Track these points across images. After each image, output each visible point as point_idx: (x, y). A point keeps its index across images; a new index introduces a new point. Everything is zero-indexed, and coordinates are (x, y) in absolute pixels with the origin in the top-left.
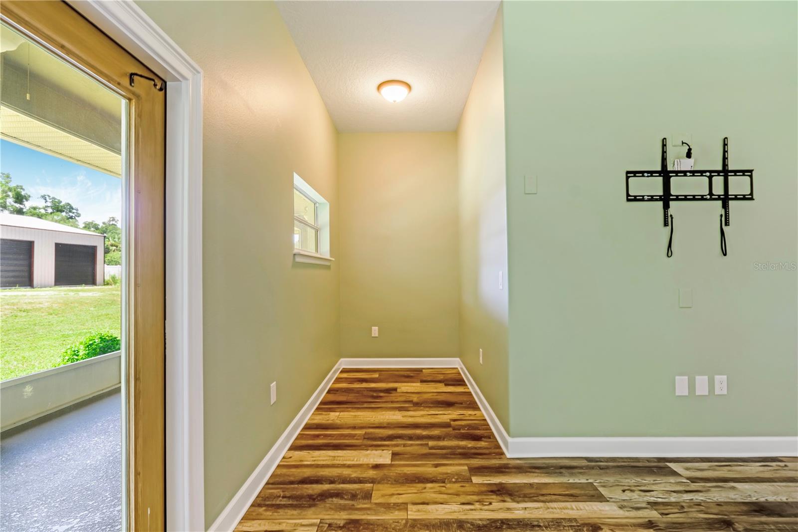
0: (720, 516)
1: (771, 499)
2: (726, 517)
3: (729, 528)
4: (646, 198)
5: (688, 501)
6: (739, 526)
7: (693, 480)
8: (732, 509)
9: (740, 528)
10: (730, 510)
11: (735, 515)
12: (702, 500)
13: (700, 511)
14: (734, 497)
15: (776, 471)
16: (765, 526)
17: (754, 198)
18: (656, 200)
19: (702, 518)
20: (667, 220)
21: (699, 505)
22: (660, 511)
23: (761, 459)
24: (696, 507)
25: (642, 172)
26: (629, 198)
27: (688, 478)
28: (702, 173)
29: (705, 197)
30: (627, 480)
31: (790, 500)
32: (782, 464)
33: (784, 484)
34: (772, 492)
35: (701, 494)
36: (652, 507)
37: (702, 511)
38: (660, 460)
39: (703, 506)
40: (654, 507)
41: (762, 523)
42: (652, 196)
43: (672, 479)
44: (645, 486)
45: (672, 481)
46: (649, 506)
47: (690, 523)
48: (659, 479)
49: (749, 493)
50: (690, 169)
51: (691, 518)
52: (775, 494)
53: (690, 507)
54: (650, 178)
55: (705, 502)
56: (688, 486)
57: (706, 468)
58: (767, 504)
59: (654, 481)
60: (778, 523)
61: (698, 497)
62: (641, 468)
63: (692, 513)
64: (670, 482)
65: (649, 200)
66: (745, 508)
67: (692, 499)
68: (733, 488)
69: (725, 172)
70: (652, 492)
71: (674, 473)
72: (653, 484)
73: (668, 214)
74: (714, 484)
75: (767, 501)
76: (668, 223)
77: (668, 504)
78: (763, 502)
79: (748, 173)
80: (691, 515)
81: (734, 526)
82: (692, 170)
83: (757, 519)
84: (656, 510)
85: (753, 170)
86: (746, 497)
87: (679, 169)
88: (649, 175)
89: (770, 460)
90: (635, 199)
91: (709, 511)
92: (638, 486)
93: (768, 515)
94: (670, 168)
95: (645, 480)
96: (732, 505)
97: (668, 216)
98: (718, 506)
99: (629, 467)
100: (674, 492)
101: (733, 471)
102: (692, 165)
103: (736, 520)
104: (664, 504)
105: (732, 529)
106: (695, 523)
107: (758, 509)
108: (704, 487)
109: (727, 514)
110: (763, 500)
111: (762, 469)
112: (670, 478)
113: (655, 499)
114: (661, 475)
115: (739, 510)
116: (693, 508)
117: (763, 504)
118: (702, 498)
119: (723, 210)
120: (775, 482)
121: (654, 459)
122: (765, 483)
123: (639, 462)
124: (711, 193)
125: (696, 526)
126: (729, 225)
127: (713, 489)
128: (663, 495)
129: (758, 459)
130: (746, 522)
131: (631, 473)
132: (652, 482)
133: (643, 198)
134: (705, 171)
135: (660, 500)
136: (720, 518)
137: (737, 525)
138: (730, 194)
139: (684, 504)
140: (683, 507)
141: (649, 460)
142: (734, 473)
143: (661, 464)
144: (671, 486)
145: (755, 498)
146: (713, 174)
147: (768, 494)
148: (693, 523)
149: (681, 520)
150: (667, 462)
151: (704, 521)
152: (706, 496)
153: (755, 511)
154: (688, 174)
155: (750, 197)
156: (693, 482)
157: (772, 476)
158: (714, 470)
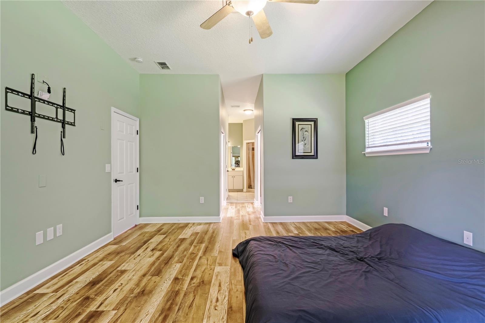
0: (82, 298)
1: (94, 277)
2: (84, 296)
3: (89, 300)
4: (20, 111)
5: (62, 303)
6: (92, 296)
7: (56, 291)
8: (83, 291)
9: (92, 297)
10: (83, 292)
11: (87, 293)
12: (68, 297)
13: (72, 302)
14: (80, 286)
15: (86, 265)
16: (100, 288)
17: (75, 125)
18: (27, 114)
19: (76, 304)
20: (33, 129)
21: (69, 300)
22: (53, 318)
23: (77, 263)
24: (68, 302)
25: (18, 92)
26: (7, 108)
27: (53, 292)
28: (53, 104)
29: (54, 119)
30: (16, 319)
31: (100, 273)
32: (86, 260)
33: (93, 268)
34: (92, 274)
35: (65, 295)
36: (47, 319)
37: (73, 302)
38: (28, 293)
39: (71, 299)
40: (48, 319)
41: (98, 288)
42: (24, 111)
43: (45, 298)
44: (32, 313)
45: (45, 299)
46: (45, 321)
47: (72, 311)
48: (37, 303)
49: (85, 280)
50: (47, 100)
51: (71, 309)
52: (94, 274)
53: (66, 304)
54: (22, 97)
55: (70, 297)
56: (56, 295)
57: (57, 281)
58: (94, 280)
59: (35, 306)
60: (103, 284)
61: (66, 297)
62: (20, 306)
63: (69, 306)
64: (45, 301)
65: (21, 113)
66: (88, 287)
67: (64, 300)
68: (77, 282)
69: (63, 107)
70: (39, 313)
71: (43, 295)
72: (36, 308)
73: (34, 125)
74: (68, 286)
75: (94, 279)
76: (34, 132)
77: (54, 311)
78: (92, 280)
79: (73, 111)
80: (69, 308)
81: (90, 298)
82: (48, 100)
83: (96, 288)
84: (50, 319)
85: (75, 110)
86: (85, 282)
87: (41, 98)
88: (22, 95)
89: (81, 261)
90: (12, 110)
91: (76, 299)
92: (27, 316)
93: (98, 283)
94: (36, 95)
95: (29, 310)
96: (82, 290)
97: (34, 127)
98: (78, 295)
99: (10, 310)
100: (52, 303)
101: (70, 275)
102: (48, 98)
103: (89, 294)
104: (52, 313)
105: (91, 299)
106: (74, 309)
107: (93, 284)
108: (64, 290)
109: (84, 294)
110: (91, 279)
111: (81, 267)
112: (43, 298)
113: (45, 314)
114: (36, 300)
115: (87, 290)
116: (67, 304)
117: (93, 280)
118: (68, 296)
119: (63, 129)
120: (90, 269)
121: (23, 295)
122: (87, 272)
123: (15, 303)
124: (57, 118)
125: (76, 310)
126: (65, 138)
127: (69, 289)
128: (48, 309)
129: (76, 264)
130: (93, 292)
131: (16, 312)
132: (34, 308)
133: (18, 111)
134: (55, 104)
135: (48, 313)
136: (83, 299)
137: (91, 296)
138: (66, 120)
139: (62, 305)
140: (62, 307)
141: (20, 298)
142: (71, 275)
143: (31, 295)
144: (47, 302)
145: (88, 281)
146: (58, 107)
147: (91, 276)
148: (73, 310)
149: (67, 313)
150: (34, 291)
151: (77, 306)
152: (69, 294)
153: (93, 285)
154: (46, 103)
155: (74, 124)
156: (57, 292)
157: (87, 268)
158: (62, 280)
